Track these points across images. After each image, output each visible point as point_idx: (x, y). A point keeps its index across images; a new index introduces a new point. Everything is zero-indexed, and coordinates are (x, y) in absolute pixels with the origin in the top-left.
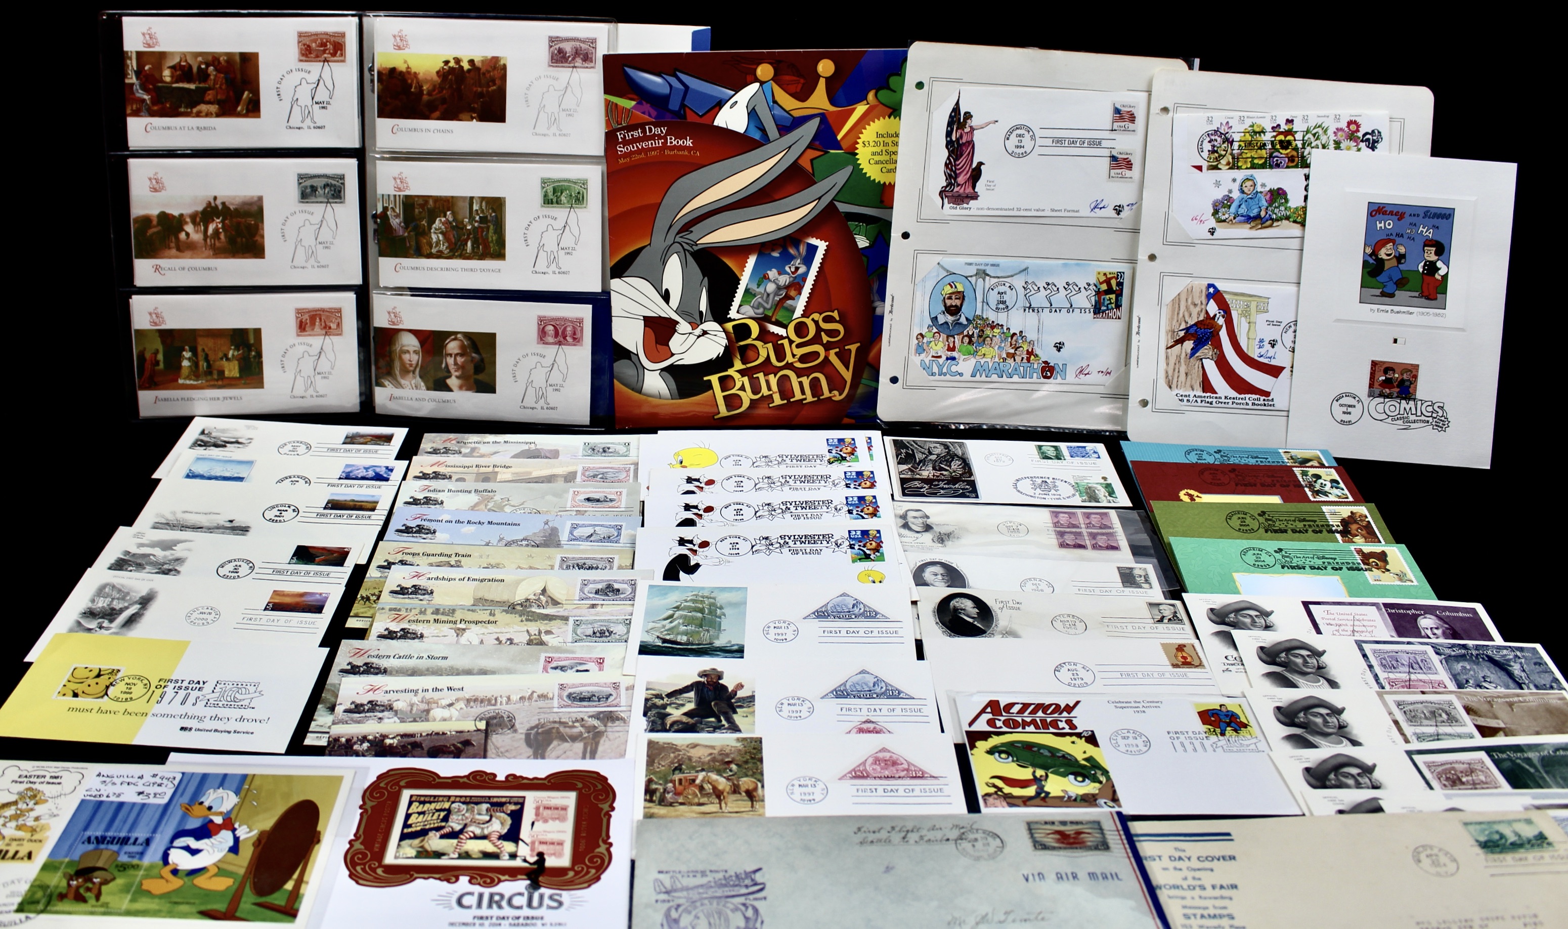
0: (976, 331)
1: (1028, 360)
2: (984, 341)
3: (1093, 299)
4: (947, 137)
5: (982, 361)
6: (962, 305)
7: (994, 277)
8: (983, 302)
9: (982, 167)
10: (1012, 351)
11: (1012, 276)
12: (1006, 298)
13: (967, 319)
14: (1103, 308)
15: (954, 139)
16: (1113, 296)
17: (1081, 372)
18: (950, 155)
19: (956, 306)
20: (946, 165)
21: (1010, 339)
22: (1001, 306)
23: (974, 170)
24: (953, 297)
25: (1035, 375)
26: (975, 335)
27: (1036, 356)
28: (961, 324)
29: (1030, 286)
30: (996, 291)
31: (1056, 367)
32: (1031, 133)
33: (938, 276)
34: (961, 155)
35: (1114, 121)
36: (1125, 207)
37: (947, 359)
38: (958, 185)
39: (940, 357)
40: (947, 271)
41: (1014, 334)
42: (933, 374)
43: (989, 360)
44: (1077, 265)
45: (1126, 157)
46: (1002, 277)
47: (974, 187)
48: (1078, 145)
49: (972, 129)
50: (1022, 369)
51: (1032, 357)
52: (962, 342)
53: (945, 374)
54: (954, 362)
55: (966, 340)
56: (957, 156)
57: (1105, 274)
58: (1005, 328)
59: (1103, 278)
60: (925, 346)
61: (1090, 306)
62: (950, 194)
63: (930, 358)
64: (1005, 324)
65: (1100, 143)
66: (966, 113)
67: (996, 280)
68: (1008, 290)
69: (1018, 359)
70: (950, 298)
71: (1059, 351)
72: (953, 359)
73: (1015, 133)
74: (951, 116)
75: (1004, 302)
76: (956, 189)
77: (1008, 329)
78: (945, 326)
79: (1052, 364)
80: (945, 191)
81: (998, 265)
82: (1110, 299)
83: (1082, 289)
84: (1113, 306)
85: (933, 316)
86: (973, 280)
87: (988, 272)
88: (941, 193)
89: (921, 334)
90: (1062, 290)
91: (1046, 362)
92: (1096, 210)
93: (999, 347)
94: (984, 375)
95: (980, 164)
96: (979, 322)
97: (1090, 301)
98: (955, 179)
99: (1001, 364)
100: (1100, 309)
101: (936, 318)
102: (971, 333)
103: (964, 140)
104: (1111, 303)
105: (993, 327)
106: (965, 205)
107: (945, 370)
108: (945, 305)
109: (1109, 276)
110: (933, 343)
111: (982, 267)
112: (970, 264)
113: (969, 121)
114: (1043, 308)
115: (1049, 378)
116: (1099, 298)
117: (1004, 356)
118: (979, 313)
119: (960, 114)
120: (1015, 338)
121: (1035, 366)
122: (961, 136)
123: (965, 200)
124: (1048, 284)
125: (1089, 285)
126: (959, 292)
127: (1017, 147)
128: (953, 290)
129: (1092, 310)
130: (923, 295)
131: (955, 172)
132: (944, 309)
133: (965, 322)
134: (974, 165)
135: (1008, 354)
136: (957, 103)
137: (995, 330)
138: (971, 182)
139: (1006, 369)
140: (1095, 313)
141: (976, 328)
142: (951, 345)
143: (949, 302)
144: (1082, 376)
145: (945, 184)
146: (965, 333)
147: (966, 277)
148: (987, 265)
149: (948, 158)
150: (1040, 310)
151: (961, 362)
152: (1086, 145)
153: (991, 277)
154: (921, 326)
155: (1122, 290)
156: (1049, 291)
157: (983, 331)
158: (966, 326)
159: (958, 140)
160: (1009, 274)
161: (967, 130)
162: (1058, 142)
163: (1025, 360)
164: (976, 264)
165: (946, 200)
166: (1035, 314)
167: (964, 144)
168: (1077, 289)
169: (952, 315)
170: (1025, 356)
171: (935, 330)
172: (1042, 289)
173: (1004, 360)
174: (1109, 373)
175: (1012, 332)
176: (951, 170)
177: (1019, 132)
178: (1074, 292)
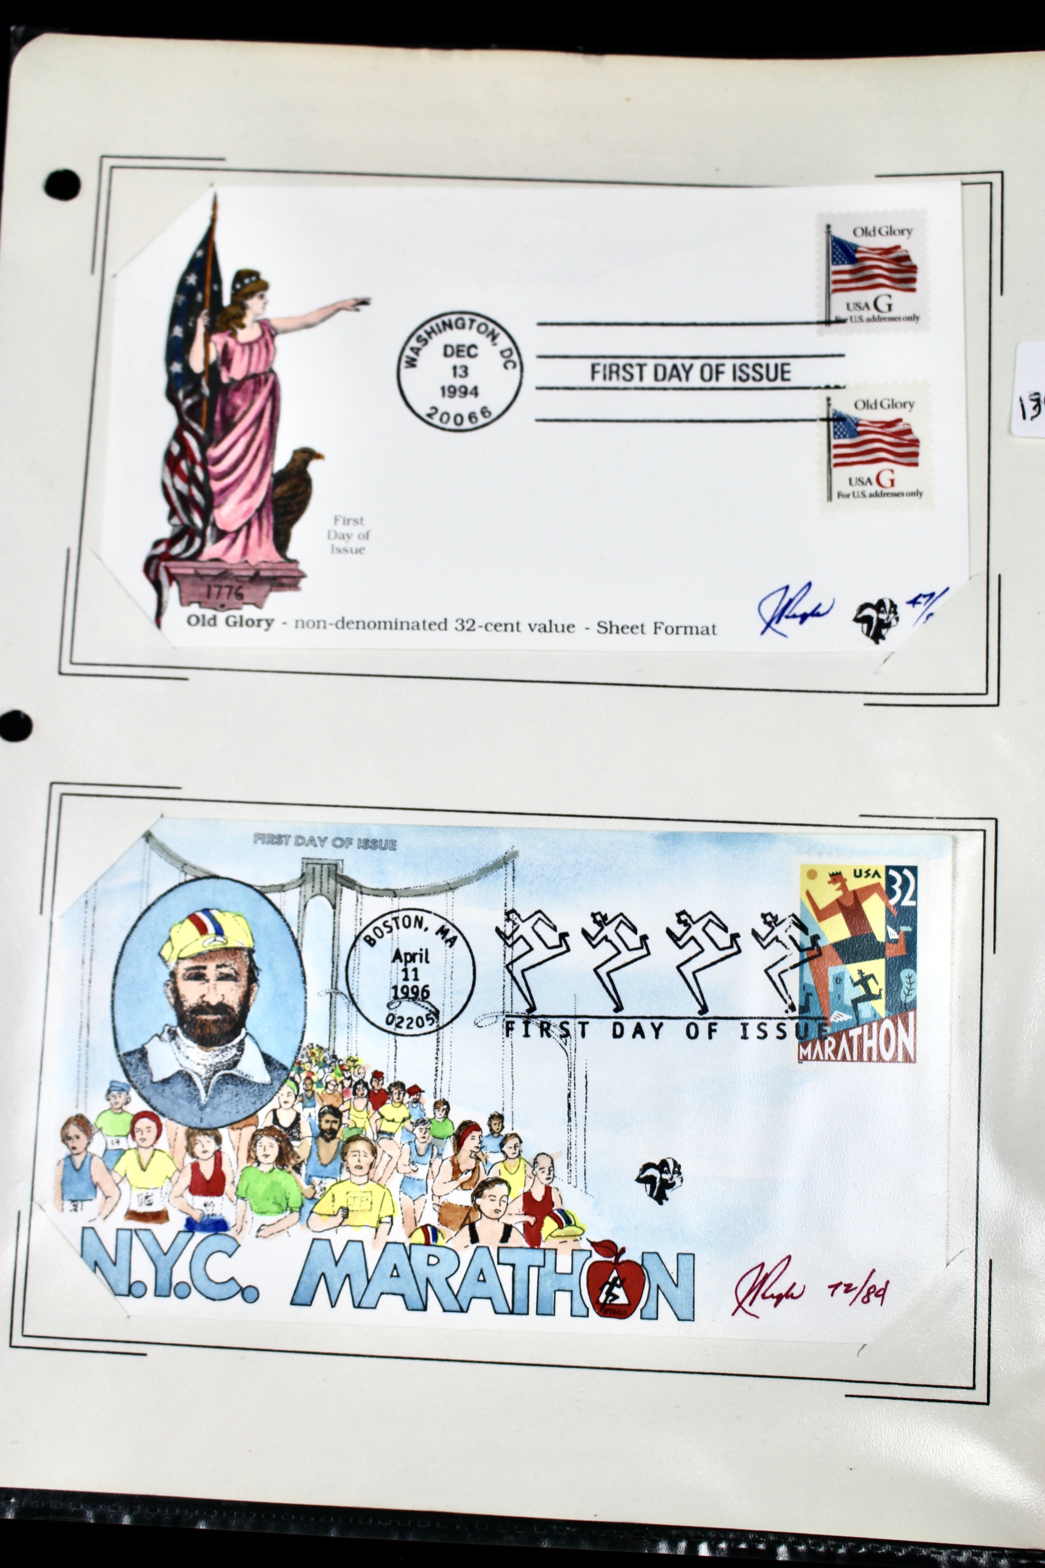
0: (309, 1116)
1: (533, 1236)
2: (343, 1153)
3: (792, 979)
4: (169, 361)
5: (338, 1241)
6: (245, 1005)
7: (377, 893)
8: (334, 991)
9: (314, 469)
10: (464, 1198)
11: (451, 888)
12: (428, 976)
13: (268, 1060)
14: (838, 1017)
15: (197, 364)
16: (876, 967)
17: (755, 1288)
18: (183, 426)
19: (222, 1008)
20: (171, 462)
21: (449, 1149)
22: (409, 1009)
23: (279, 478)
24: (211, 971)
25: (563, 1299)
26: (306, 1129)
27: (564, 1220)
28: (244, 1082)
29: (525, 929)
30: (386, 946)
31: (651, 1265)
32: (503, 342)
33: (145, 884)
34: (228, 425)
35: (832, 288)
36: (904, 610)
37: (191, 1226)
38: (221, 534)
39: (160, 1217)
40: (184, 865)
41: (468, 1127)
42: (132, 1290)
43: (366, 1235)
44: (721, 838)
45: (889, 415)
46: (408, 893)
47: (281, 542)
48: (695, 380)
49: (269, 332)
50: (505, 1273)
51: (549, 1224)
52: (253, 1158)
53: (182, 1292)
54: (217, 1241)
55: (269, 1147)
56: (210, 426)
57: (836, 877)
58: (428, 1100)
59: (828, 895)
60: (97, 1170)
61: (779, 1008)
62: (187, 568)
63: (119, 1219)
64: (426, 1085)
65: (782, 372)
66: (240, 276)
67: (386, 904)
68: (436, 945)
69: (491, 1233)
70: (198, 975)
71: (660, 1198)
72: (219, 1226)
73: (438, 342)
74: (183, 287)
75: (420, 995)
76: (212, 550)
77: (443, 1105)
78: (179, 1087)
79: (632, 1255)
80: (166, 557)
81: (392, 845)
82: (864, 981)
83: (747, 941)
84: (879, 1006)
85: (127, 1046)
86: (289, 902)
87: (348, 871)
88: (151, 567)
89: (81, 1121)
90: (659, 943)
91: (606, 1247)
92: (785, 625)
93: (407, 1180)
94: (345, 1297)
95: (306, 456)
96: (319, 1074)
97: (779, 987)
98: (206, 514)
99: (420, 1254)
100: (822, 1021)
101: (143, 1053)
102: (286, 1120)
103: (238, 370)
104: (869, 996)
105: (377, 1099)
106: (249, 611)
107: (181, 1274)
108: (178, 1003)
109: (853, 884)
110: (129, 1162)
111: (328, 853)
112: (278, 839)
113: (254, 304)
114: (584, 1020)
115: (622, 1312)
116: (820, 978)
117: (431, 1218)
118: (316, 1035)
119: (217, 278)
120: (470, 1144)
121: (564, 1265)
122: (226, 358)
123: (249, 592)
124: (602, 920)
125: (771, 920)
126: (235, 951)
127: (450, 391)
128: (209, 942)
129: (790, 1027)
130: (88, 960)
131: (204, 488)
132: (172, 1019)
133: (259, 1074)
134: (281, 460)
135: (445, 1211)
136: (208, 243)
137: (387, 1109)
138: (268, 524)
139: (437, 1275)
140: (803, 1038)
141: (308, 1099)
142: (207, 1170)
143: (192, 993)
144: (761, 1306)
145: (166, 531)
146: (264, 1119)
147: (262, 893)
148: (344, 842)
149: (178, 436)
150: (573, 1026)
151: (247, 1239)
152: (726, 380)
153: (361, 890)
154: (82, 1084)
155: (911, 941)
156: (606, 950)
157: (337, 1113)
158: (264, 1092)
159: (212, 371)
160: (439, 880)
161: (249, 332)
162: (612, 372)
163: (517, 1239)
164: (300, 841)
165: (172, 593)
166: (551, 1045)
167: (238, 385)
168: (723, 939)
169: (205, 1041)
170: (518, 1219)
171: (138, 1105)
172: (576, 940)
173: (431, 1235)
174: (881, 1294)
175: (457, 1117)
176: (191, 479)
177: (454, 337)
178: (712, 954)
